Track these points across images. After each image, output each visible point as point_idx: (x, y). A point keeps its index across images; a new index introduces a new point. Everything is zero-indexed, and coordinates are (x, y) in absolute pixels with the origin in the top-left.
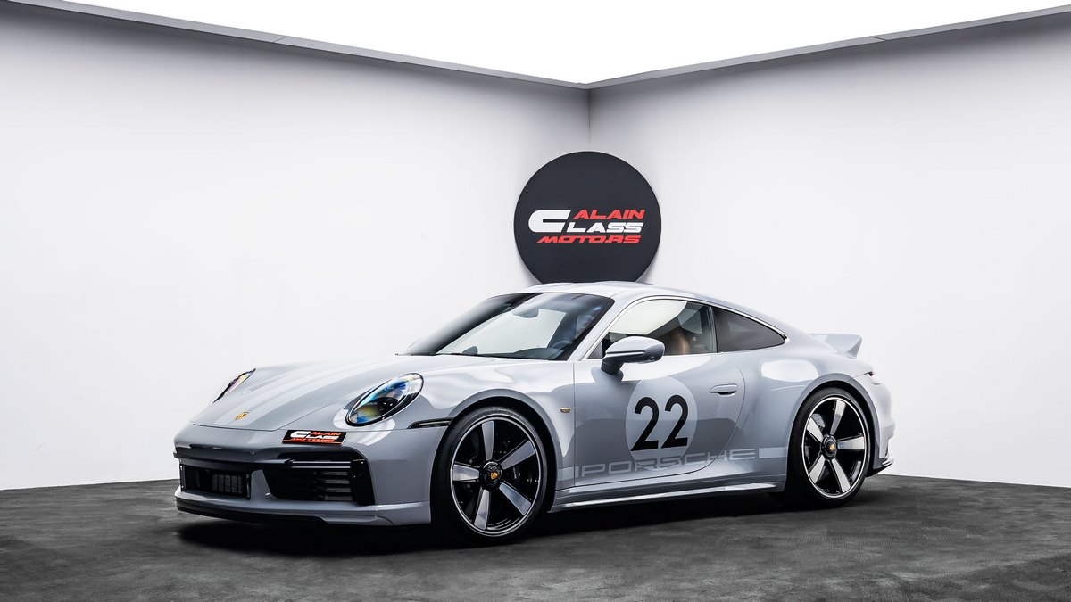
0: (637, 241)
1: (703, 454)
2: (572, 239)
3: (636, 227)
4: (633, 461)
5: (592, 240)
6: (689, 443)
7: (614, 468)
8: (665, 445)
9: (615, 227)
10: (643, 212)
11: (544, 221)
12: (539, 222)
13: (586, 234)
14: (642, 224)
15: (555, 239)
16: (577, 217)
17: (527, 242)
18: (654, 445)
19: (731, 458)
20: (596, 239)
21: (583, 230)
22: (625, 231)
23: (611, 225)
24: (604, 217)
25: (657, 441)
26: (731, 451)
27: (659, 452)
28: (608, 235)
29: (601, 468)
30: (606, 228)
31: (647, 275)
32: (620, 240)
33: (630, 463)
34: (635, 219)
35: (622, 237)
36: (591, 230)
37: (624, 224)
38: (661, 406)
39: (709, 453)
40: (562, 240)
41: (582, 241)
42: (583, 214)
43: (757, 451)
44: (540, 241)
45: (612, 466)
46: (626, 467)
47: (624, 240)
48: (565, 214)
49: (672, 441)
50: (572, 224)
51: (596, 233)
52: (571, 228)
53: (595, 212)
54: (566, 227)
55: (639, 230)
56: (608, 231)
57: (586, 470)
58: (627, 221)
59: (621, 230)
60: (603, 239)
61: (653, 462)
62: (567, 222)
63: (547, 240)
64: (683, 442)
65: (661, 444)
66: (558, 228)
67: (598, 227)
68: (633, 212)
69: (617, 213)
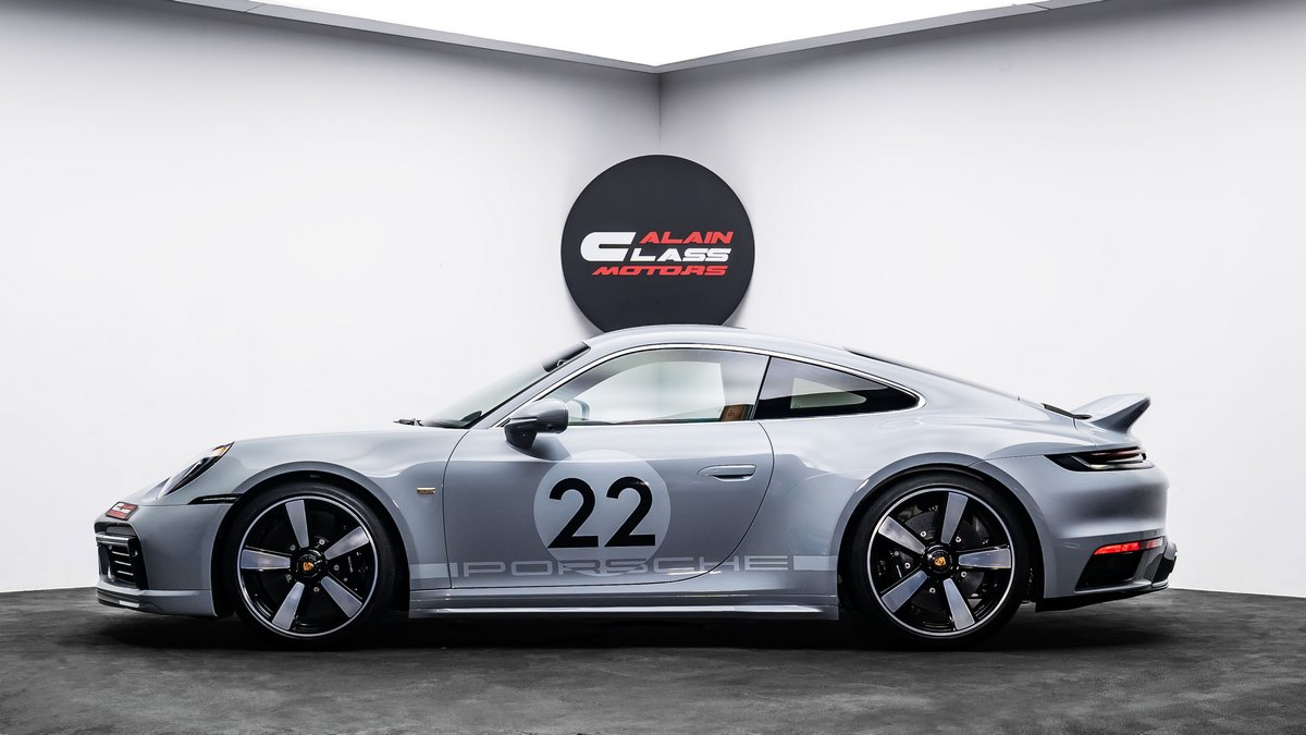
0: (723, 272)
1: (692, 559)
2: (637, 270)
3: (721, 255)
4: (555, 563)
5: (664, 271)
6: (658, 541)
7: (520, 568)
8: (612, 543)
9: (694, 255)
10: (730, 234)
11: (601, 246)
12: (593, 248)
13: (655, 263)
14: (729, 251)
15: (615, 270)
16: (643, 241)
17: (577, 274)
18: (592, 542)
19: (747, 568)
20: (669, 271)
21: (652, 258)
22: (708, 260)
23: (688, 252)
24: (680, 241)
25: (596, 537)
26: (747, 558)
27: (601, 552)
28: (684, 265)
29: (498, 567)
30: (682, 256)
31: (736, 318)
32: (700, 271)
33: (549, 564)
34: (720, 244)
35: (703, 268)
36: (663, 259)
37: (705, 250)
38: (600, 490)
39: (702, 559)
40: (624, 271)
41: (650, 273)
42: (652, 237)
43: (790, 561)
44: (595, 273)
45: (517, 566)
46: (544, 568)
47: (705, 271)
48: (627, 237)
49: (623, 538)
50: (637, 251)
51: (669, 263)
52: (636, 256)
53: (667, 234)
54: (629, 255)
55: (725, 258)
56: (685, 259)
57: (470, 568)
58: (709, 246)
59: (702, 258)
60: (678, 270)
61: (593, 565)
62: (631, 248)
63: (604, 271)
64: (648, 540)
65: (602, 542)
66: (618, 255)
67: (672, 254)
68: (718, 235)
69: (696, 236)
